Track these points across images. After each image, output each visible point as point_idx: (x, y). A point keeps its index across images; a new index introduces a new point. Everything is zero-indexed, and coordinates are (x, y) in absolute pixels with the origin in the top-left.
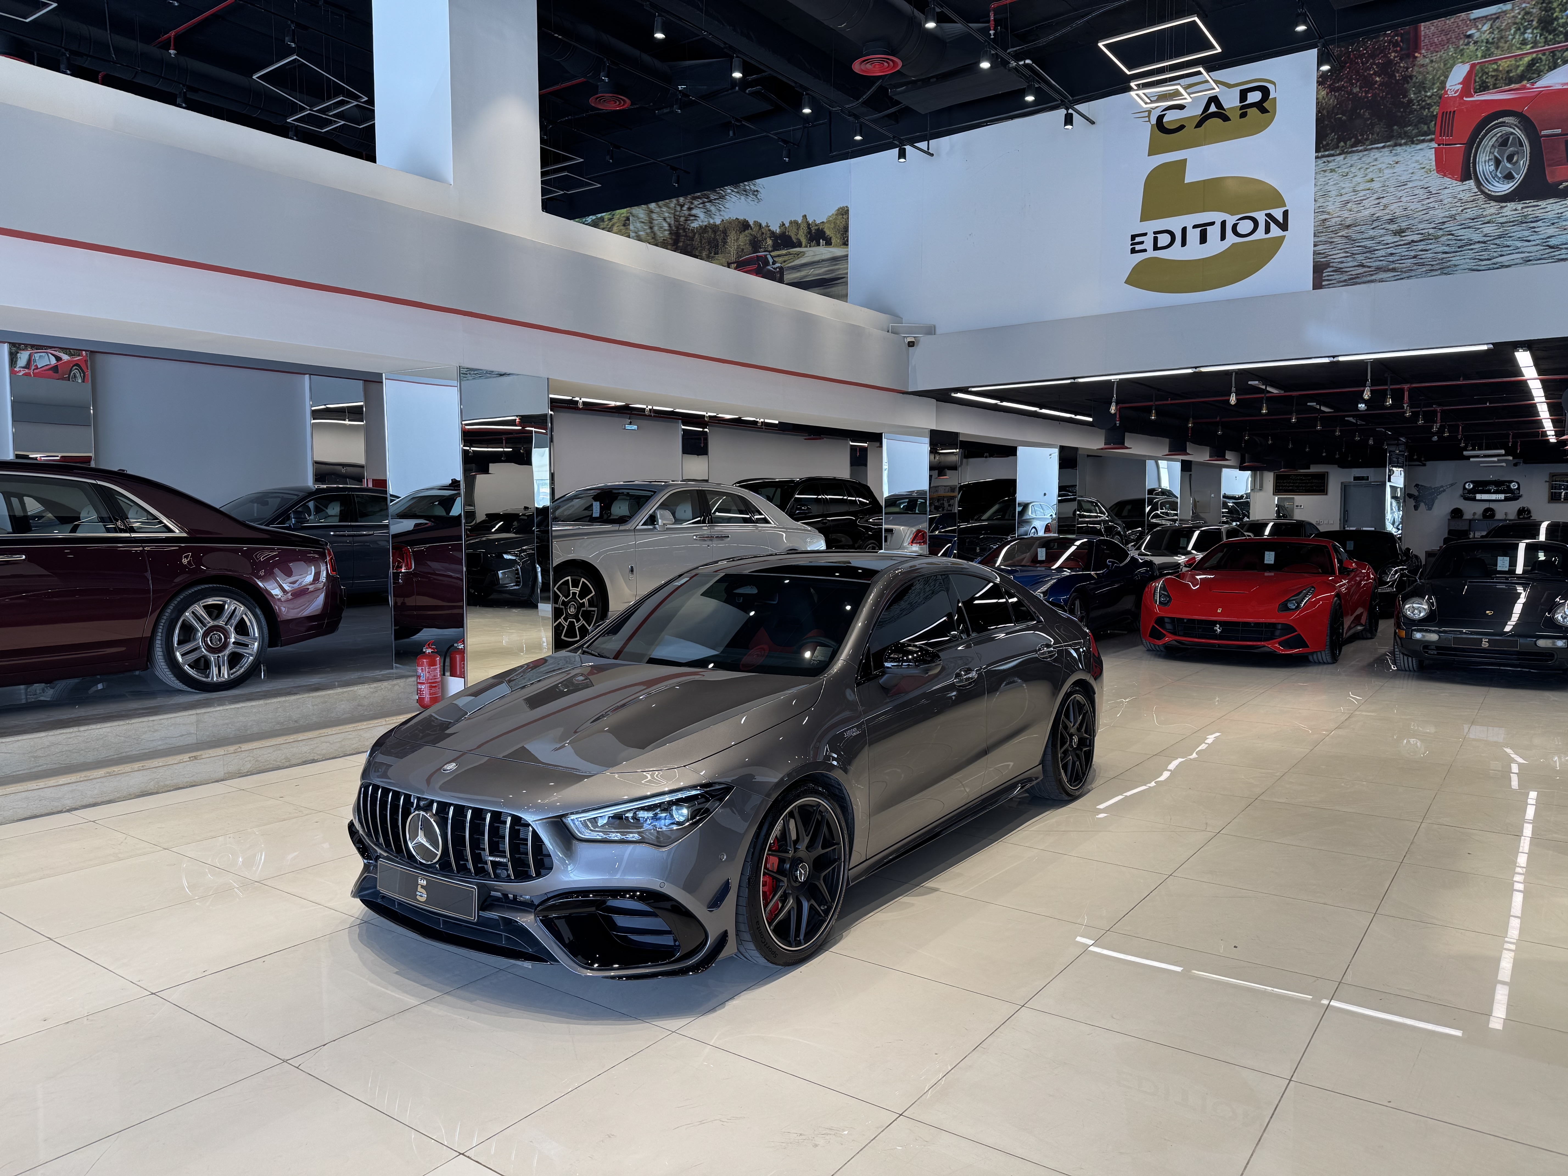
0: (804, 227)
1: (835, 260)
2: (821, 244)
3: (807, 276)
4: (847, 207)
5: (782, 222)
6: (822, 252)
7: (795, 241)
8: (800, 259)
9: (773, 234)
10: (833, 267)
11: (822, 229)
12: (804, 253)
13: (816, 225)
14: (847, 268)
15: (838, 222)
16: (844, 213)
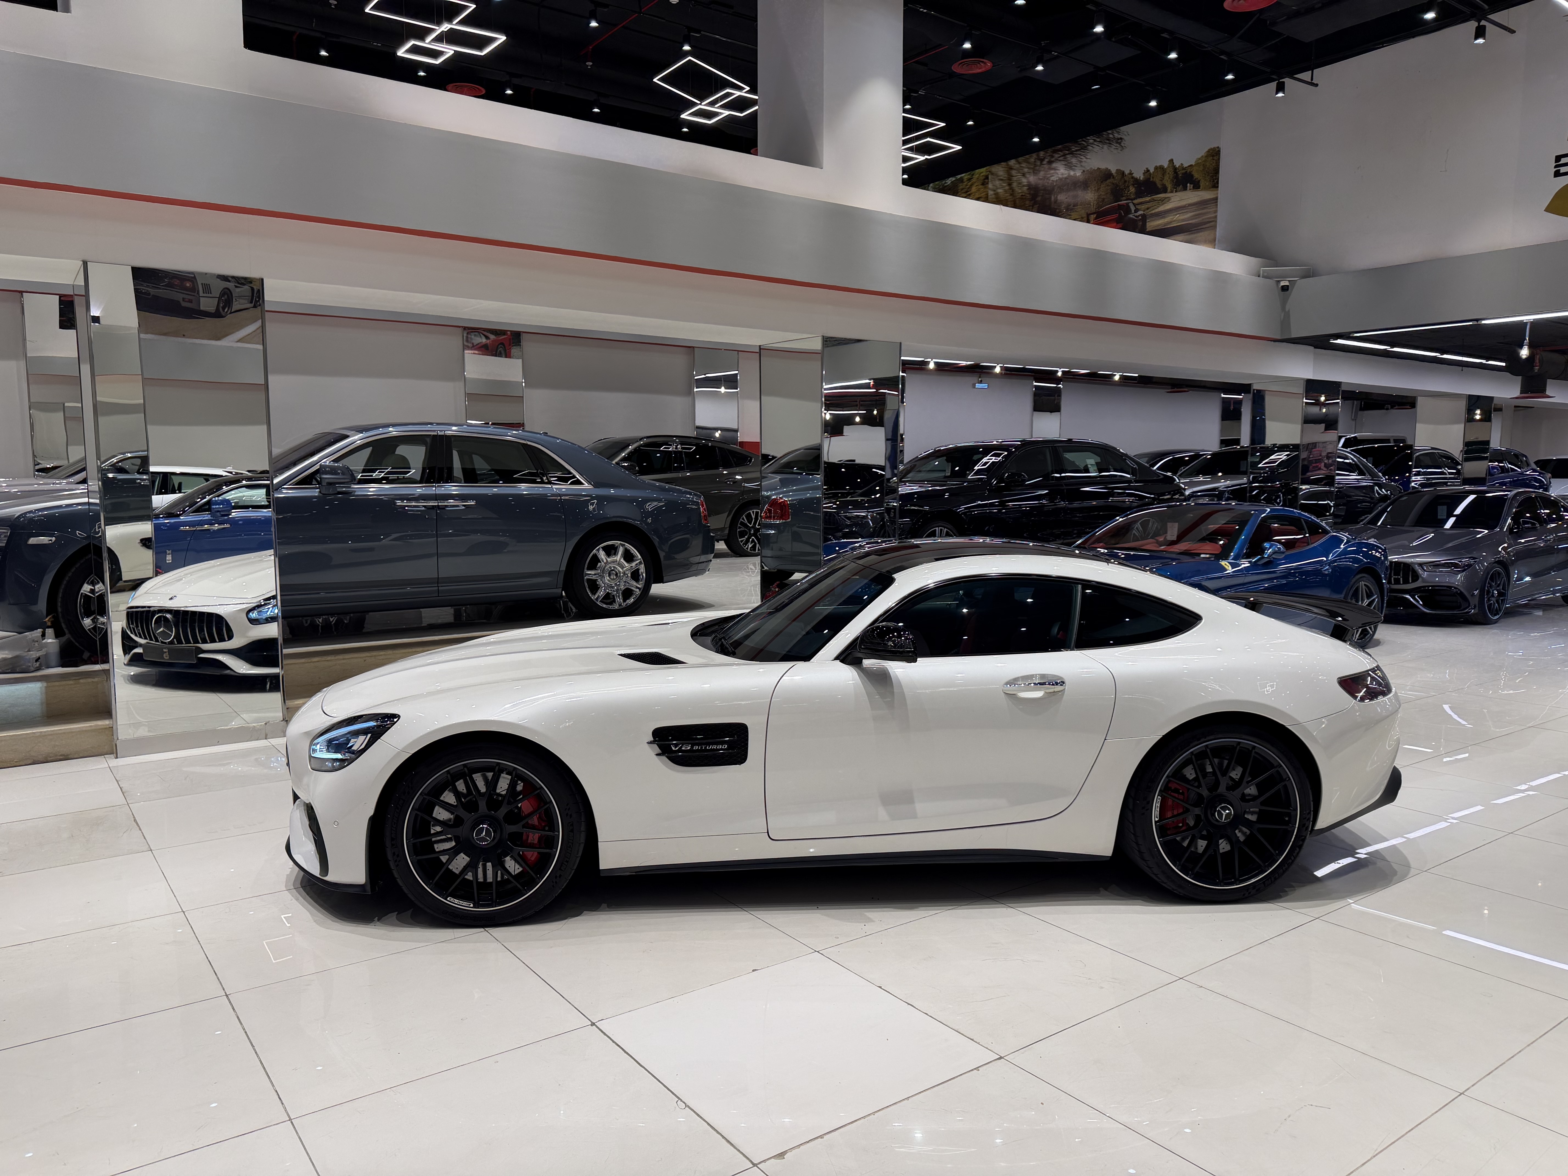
0: (1170, 172)
1: (1203, 204)
2: (1188, 188)
3: (1171, 222)
4: (1218, 147)
5: (1147, 168)
6: (1190, 197)
7: (1159, 186)
8: (1164, 206)
9: (1136, 181)
10: (1201, 212)
11: (1190, 172)
12: (1169, 199)
13: (1184, 169)
14: (1216, 212)
15: (1208, 164)
16: (1215, 154)
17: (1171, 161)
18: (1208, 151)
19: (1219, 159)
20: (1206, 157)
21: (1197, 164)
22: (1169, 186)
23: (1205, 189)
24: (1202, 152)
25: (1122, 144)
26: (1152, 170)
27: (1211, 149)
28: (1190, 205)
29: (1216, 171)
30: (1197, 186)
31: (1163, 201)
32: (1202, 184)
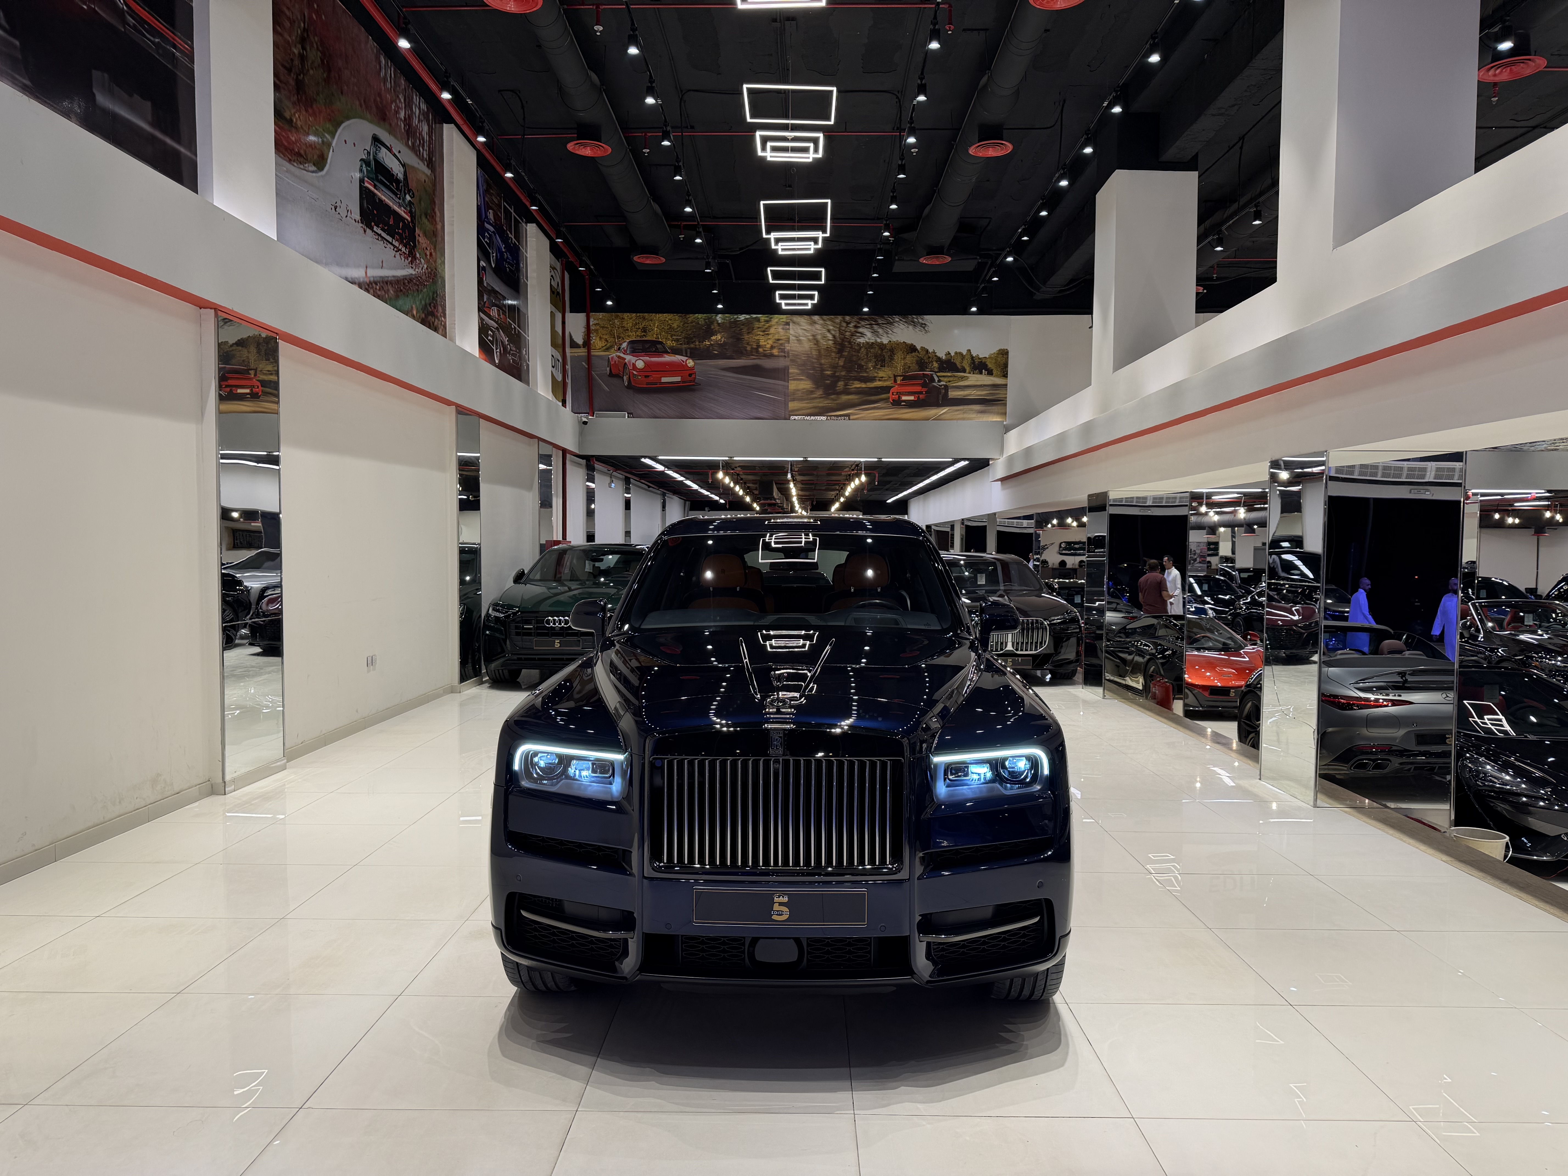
0: (968, 358)
1: (995, 386)
2: (983, 373)
3: (970, 395)
5: (948, 352)
7: (959, 367)
9: (939, 359)
10: (994, 392)
11: (985, 363)
12: (967, 378)
13: (979, 359)
14: (1006, 394)
15: (999, 359)
16: (1004, 353)
17: (969, 351)
18: (1000, 350)
19: (1008, 358)
20: (997, 354)
21: (990, 358)
22: (968, 369)
23: (997, 376)
24: (994, 350)
25: (926, 328)
26: (953, 354)
27: (1001, 350)
28: (985, 385)
29: (1006, 365)
30: (990, 373)
31: (962, 378)
32: (995, 372)
